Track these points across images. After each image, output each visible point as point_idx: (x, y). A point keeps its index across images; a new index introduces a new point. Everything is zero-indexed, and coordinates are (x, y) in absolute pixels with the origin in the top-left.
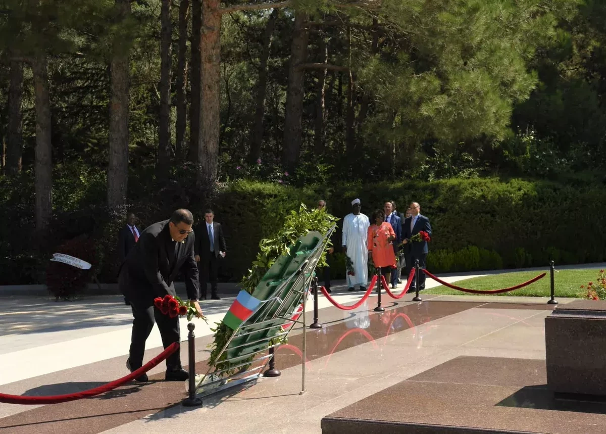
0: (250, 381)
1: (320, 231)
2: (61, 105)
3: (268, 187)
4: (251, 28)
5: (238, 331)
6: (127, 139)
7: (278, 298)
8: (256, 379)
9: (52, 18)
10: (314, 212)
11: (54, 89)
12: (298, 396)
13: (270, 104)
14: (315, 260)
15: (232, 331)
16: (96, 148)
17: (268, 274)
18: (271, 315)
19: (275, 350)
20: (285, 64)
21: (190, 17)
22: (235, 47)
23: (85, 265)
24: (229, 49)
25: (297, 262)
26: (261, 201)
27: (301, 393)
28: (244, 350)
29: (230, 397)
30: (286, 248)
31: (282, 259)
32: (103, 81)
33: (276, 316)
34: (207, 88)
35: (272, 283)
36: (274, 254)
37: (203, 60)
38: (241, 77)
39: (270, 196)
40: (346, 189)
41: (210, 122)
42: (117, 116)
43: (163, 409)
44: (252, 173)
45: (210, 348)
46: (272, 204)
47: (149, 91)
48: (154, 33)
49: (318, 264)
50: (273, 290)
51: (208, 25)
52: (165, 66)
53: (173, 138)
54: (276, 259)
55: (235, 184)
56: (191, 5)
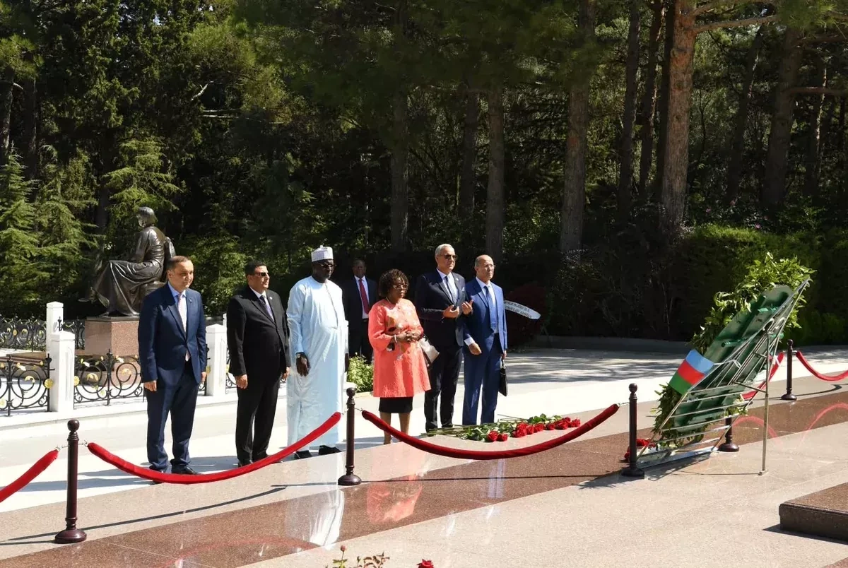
0: (702, 454)
1: (789, 285)
2: (518, 139)
3: (742, 233)
4: (733, 48)
5: (687, 396)
6: (582, 178)
7: (735, 362)
8: (709, 453)
9: (510, 46)
10: (783, 262)
11: (512, 123)
12: (757, 476)
13: (754, 137)
14: (783, 318)
15: (680, 396)
16: (551, 187)
17: (723, 332)
18: (727, 380)
19: (733, 420)
20: (773, 89)
21: (663, 38)
22: (713, 72)
23: (534, 315)
24: (706, 74)
25: (760, 320)
26: (733, 250)
27: (761, 473)
28: (694, 418)
29: (676, 470)
30: (746, 303)
31: (741, 316)
32: (563, 113)
33: (733, 382)
34: (675, 118)
35: (728, 344)
36: (730, 310)
37: (672, 87)
38: (719, 107)
39: (744, 243)
40: (839, 238)
41: (677, 156)
42: (574, 152)
43: (599, 477)
44: (725, 216)
45: (654, 414)
46: (747, 253)
47: (614, 123)
48: (622, 57)
49: (787, 324)
50: (730, 350)
51: (679, 46)
52: (630, 94)
53: (637, 175)
54: (734, 316)
55: (703, 229)
56: (665, 24)
